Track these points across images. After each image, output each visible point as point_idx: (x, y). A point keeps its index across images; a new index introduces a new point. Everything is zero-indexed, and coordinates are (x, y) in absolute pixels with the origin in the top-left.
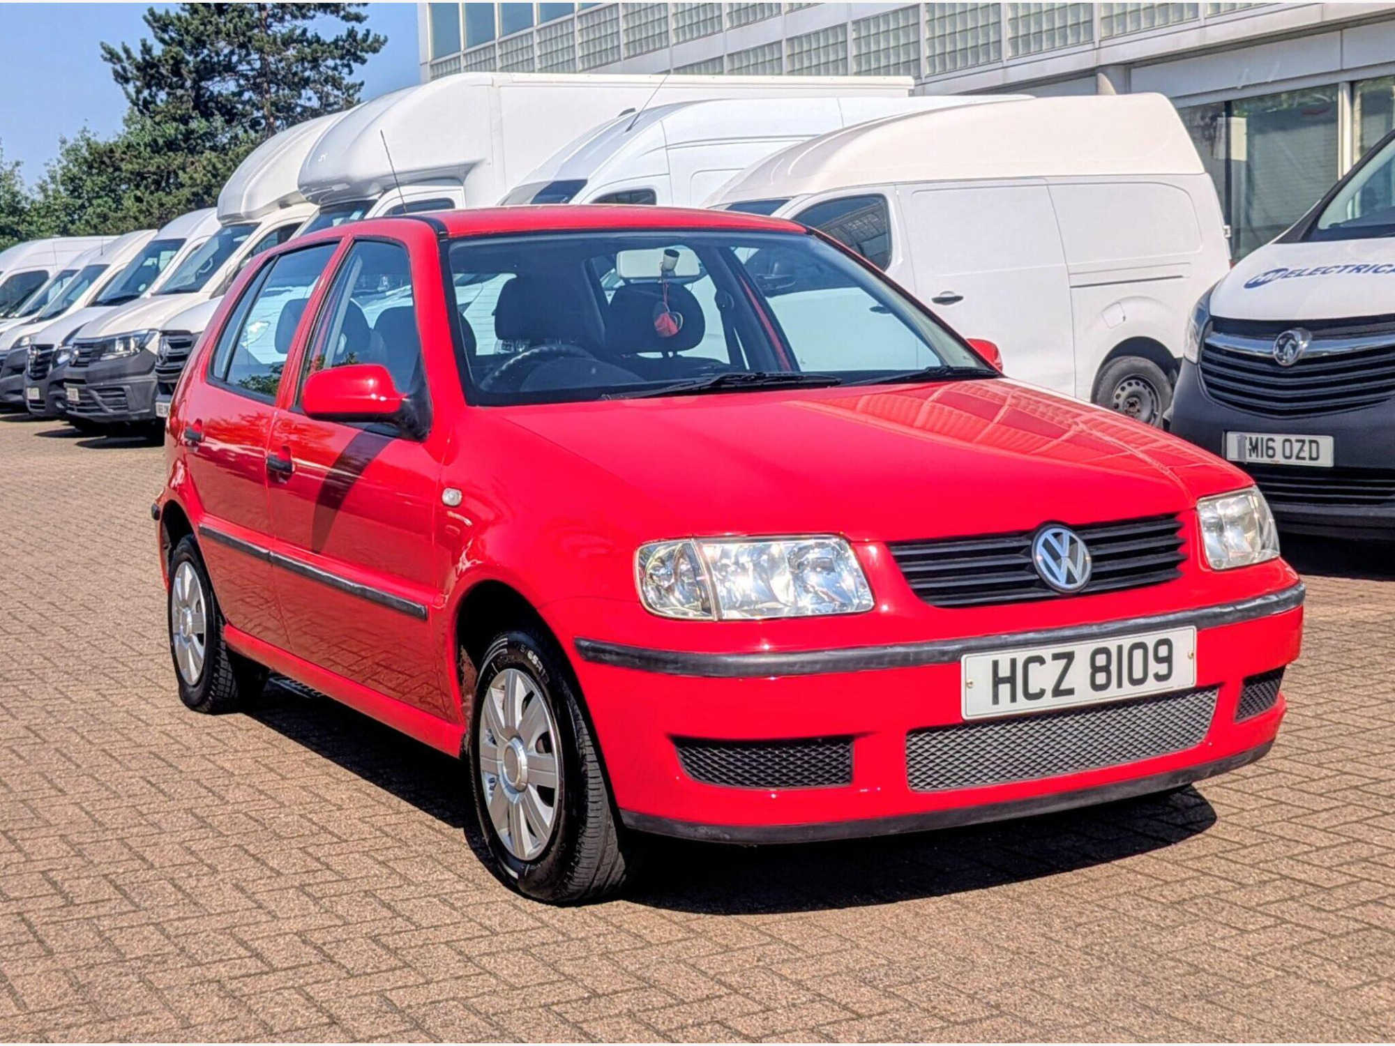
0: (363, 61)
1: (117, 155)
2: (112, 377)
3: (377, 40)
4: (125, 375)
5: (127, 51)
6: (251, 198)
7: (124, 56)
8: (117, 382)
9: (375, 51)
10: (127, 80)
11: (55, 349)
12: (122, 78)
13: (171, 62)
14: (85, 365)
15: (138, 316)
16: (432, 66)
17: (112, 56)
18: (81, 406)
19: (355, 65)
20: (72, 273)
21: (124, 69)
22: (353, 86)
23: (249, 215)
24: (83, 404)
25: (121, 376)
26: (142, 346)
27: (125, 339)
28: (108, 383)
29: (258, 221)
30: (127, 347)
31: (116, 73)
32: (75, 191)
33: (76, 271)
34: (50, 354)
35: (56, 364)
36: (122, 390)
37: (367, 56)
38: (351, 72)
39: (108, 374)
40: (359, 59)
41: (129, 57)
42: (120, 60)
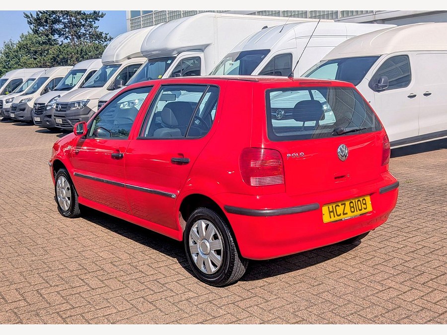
0: (99, 20)
1: (29, 45)
2: (75, 116)
3: (102, 14)
4: (80, 115)
5: (31, 15)
6: (118, 55)
7: (30, 16)
8: (77, 117)
9: (102, 17)
10: (31, 24)
11: (46, 105)
12: (30, 23)
13: (45, 18)
14: (65, 111)
15: (82, 95)
16: (131, 20)
17: (27, 16)
18: (63, 125)
19: (96, 21)
20: (33, 80)
21: (31, 20)
22: (96, 27)
23: (117, 62)
24: (63, 124)
25: (78, 115)
26: (85, 105)
27: (79, 103)
28: (74, 117)
29: (121, 63)
30: (79, 106)
31: (28, 21)
32: (7, 57)
33: (34, 79)
34: (44, 106)
35: (46, 110)
36: (79, 120)
37: (100, 19)
38: (95, 23)
39: (74, 115)
40: (97, 19)
41: (32, 17)
42: (29, 18)
